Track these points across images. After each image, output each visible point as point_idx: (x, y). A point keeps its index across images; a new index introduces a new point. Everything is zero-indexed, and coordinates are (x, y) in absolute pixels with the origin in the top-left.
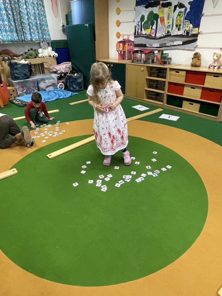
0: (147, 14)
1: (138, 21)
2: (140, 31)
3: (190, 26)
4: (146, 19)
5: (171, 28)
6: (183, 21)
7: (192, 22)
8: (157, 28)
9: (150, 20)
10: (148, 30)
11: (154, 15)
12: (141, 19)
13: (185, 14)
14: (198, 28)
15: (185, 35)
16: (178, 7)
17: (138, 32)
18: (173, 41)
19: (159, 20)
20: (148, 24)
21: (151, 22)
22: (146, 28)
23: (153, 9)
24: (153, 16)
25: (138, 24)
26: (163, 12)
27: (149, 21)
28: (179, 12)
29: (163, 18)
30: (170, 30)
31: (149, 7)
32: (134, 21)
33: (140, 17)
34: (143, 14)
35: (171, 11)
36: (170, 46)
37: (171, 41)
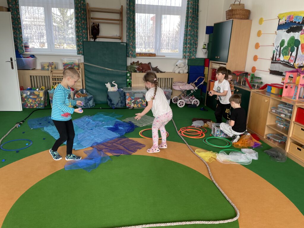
0: (288, 39)
1: (277, 46)
2: (278, 56)
4: (286, 44)
8: (297, 56)
9: (291, 45)
10: (287, 56)
12: (281, 44)
17: (276, 58)
19: (300, 46)
20: (287, 50)
21: (291, 49)
22: (285, 54)
23: (295, 34)
24: (294, 42)
25: (277, 48)
27: (289, 46)
31: (290, 32)
32: (274, 46)
33: (280, 41)
34: (283, 39)
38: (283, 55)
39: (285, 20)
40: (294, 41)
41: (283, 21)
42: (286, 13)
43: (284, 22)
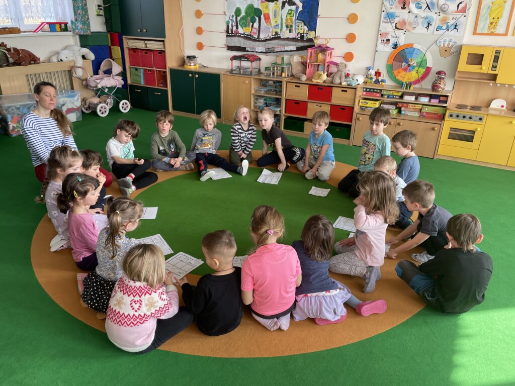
0: (245, 7)
1: (231, 15)
2: (234, 28)
3: (304, 29)
4: (243, 14)
5: (280, 29)
6: (295, 21)
7: (307, 24)
8: (261, 28)
9: (250, 15)
10: (247, 28)
12: (236, 13)
13: (296, 14)
14: (314, 32)
15: (299, 39)
16: (286, 4)
17: (232, 30)
18: (284, 46)
19: (262, 16)
20: (246, 21)
21: (251, 19)
22: (245, 25)
23: (253, 2)
25: (231, 18)
26: (267, 7)
27: (248, 16)
28: (289, 10)
29: (268, 14)
30: (278, 30)
32: (225, 14)
33: (234, 9)
34: (238, 6)
35: (277, 7)
36: (280, 52)
37: (281, 45)
38: (242, 27)
40: (254, 10)
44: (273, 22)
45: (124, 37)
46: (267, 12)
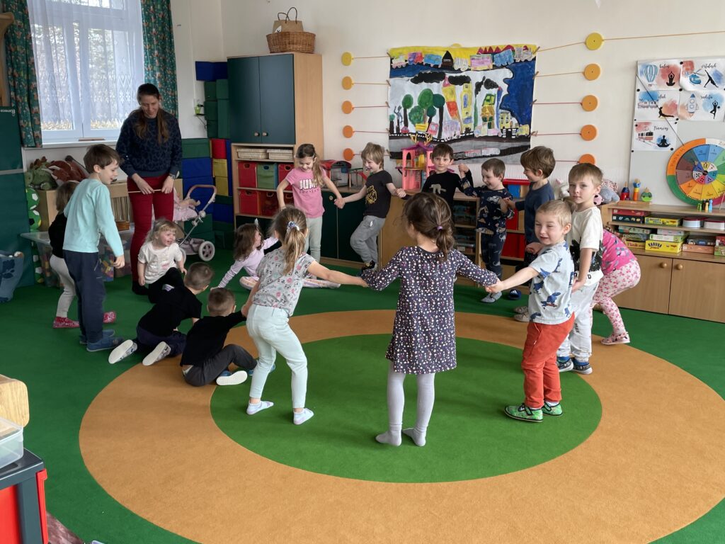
0: (419, 94)
1: (397, 107)
2: (402, 126)
3: (512, 122)
4: (415, 103)
5: (473, 123)
6: (497, 111)
7: (516, 114)
8: (443, 123)
9: (426, 105)
10: (421, 124)
11: (434, 98)
12: (404, 103)
13: (498, 100)
14: (527, 126)
15: (505, 137)
16: (483, 86)
17: (398, 129)
18: (480, 148)
19: (445, 106)
20: (420, 114)
21: (428, 111)
22: (417, 121)
23: (431, 86)
24: (431, 99)
25: (397, 111)
26: (453, 93)
27: (422, 107)
28: (487, 95)
29: (454, 103)
30: (471, 126)
31: (421, 81)
32: (388, 106)
33: (402, 98)
34: (407, 93)
35: (469, 91)
36: (474, 158)
37: (476, 148)
38: (414, 123)
39: (406, 61)
40: (432, 97)
41: (400, 62)
42: (404, 48)
43: (404, 63)
44: (462, 115)
45: (233, 144)
46: (452, 99)
